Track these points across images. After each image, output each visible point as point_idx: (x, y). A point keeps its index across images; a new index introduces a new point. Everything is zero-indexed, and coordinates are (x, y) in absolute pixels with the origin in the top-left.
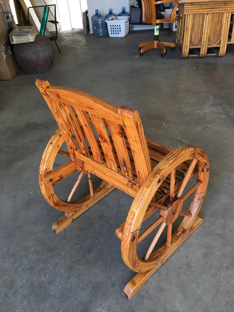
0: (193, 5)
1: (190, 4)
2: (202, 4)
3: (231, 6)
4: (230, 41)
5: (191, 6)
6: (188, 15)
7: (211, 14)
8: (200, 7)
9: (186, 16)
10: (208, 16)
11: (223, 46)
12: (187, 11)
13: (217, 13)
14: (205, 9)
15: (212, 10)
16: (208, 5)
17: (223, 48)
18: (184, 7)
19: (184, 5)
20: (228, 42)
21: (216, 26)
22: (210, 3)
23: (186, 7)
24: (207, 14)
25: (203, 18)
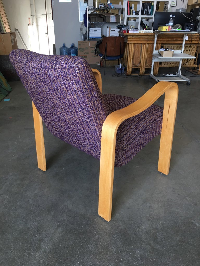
0: (134, 37)
1: (132, 36)
2: (140, 36)
3: (161, 40)
4: (161, 65)
5: (133, 38)
6: (130, 44)
7: (146, 44)
8: (139, 38)
9: (129, 44)
10: (145, 46)
11: (156, 67)
12: (129, 41)
13: (151, 44)
14: (142, 40)
15: (147, 41)
16: (144, 38)
17: (156, 69)
18: (128, 38)
19: (128, 37)
20: (159, 65)
21: (150, 53)
22: (145, 36)
23: (129, 38)
24: (144, 44)
25: (142, 47)
